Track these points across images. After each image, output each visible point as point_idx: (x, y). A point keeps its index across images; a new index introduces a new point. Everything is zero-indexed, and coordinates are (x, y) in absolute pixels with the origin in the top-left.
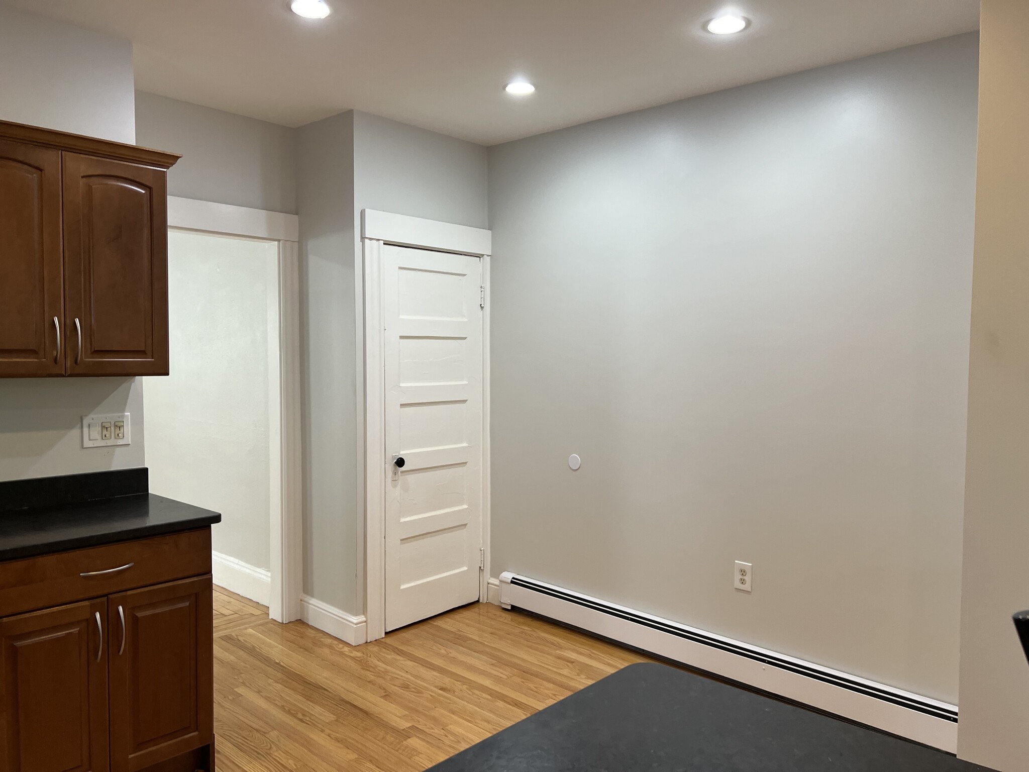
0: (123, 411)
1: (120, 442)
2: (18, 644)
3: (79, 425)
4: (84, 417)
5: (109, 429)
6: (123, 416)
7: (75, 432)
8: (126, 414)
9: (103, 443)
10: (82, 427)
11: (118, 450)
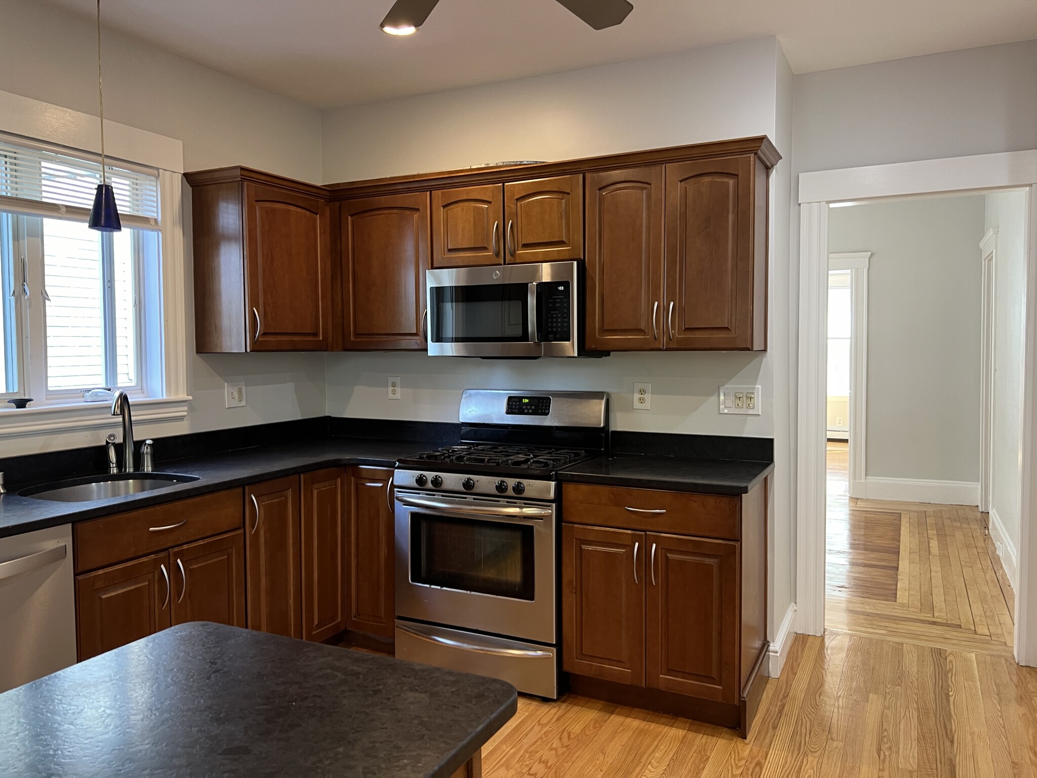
0: (755, 383)
1: (751, 412)
2: (584, 547)
3: (716, 394)
4: (720, 387)
5: (741, 399)
6: (754, 388)
7: (714, 398)
8: (757, 386)
9: (737, 411)
10: (719, 395)
11: (750, 418)
